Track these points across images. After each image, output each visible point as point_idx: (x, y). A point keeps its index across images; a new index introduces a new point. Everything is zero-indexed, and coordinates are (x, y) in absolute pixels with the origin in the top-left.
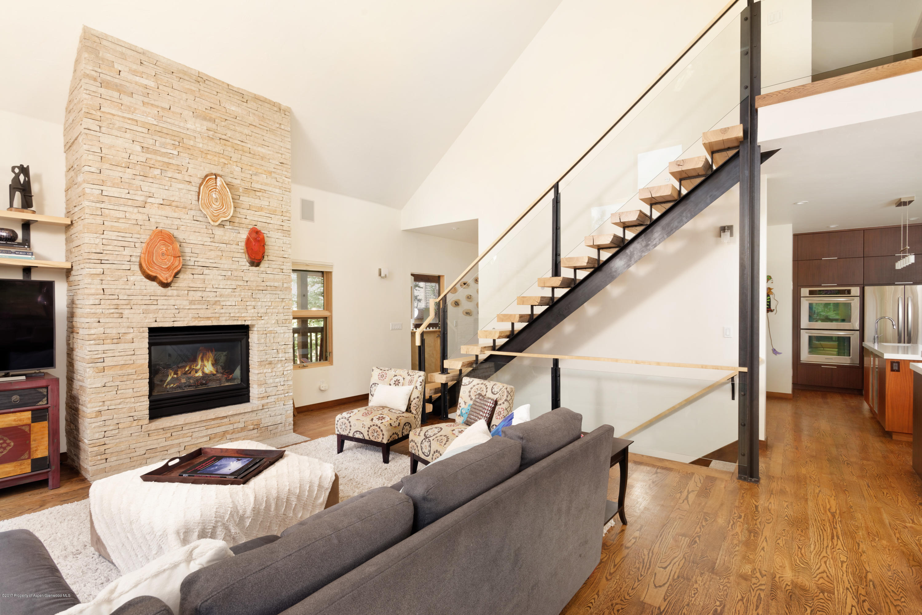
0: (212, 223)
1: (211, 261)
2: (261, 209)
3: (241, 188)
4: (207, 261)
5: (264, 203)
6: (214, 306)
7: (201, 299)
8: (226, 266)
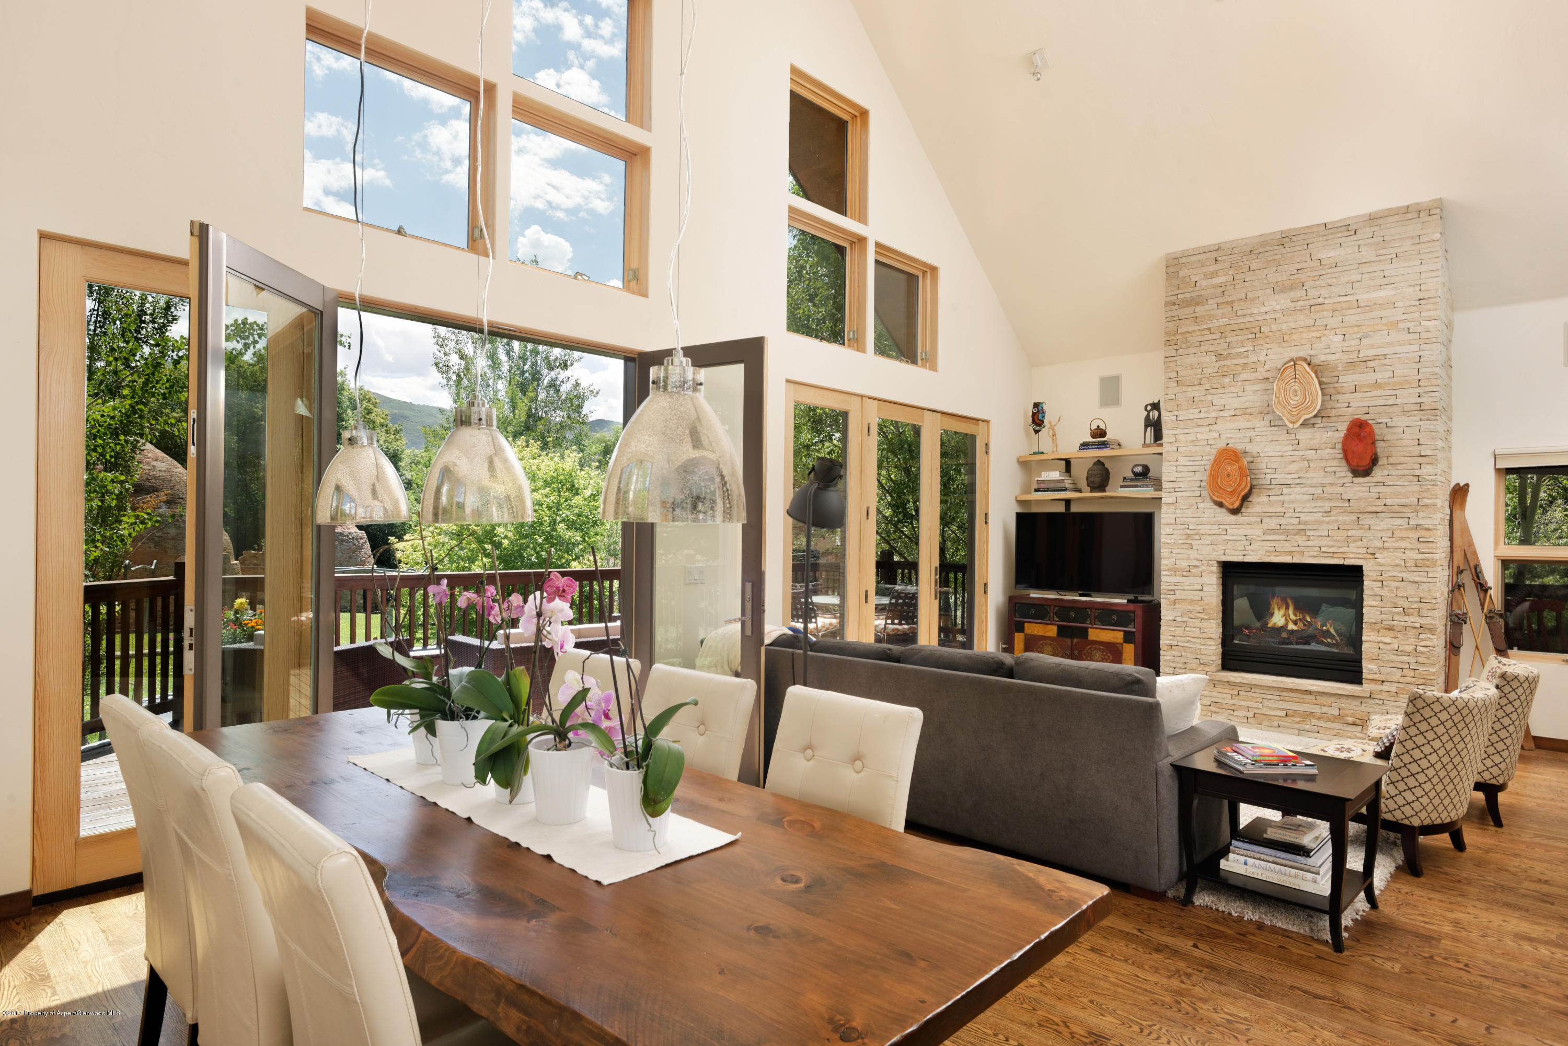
0: (1291, 426)
1: (1292, 476)
2: (1377, 385)
3: (1340, 365)
4: (1288, 476)
5: (1381, 376)
6: (1297, 537)
7: (1278, 527)
8: (1314, 481)
